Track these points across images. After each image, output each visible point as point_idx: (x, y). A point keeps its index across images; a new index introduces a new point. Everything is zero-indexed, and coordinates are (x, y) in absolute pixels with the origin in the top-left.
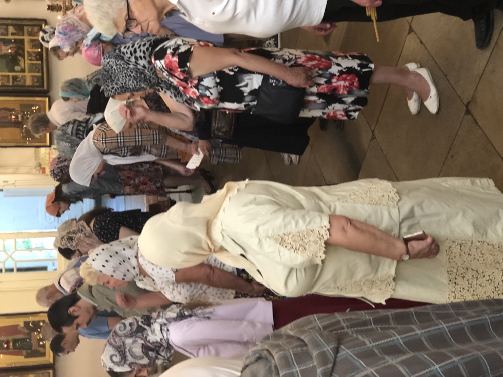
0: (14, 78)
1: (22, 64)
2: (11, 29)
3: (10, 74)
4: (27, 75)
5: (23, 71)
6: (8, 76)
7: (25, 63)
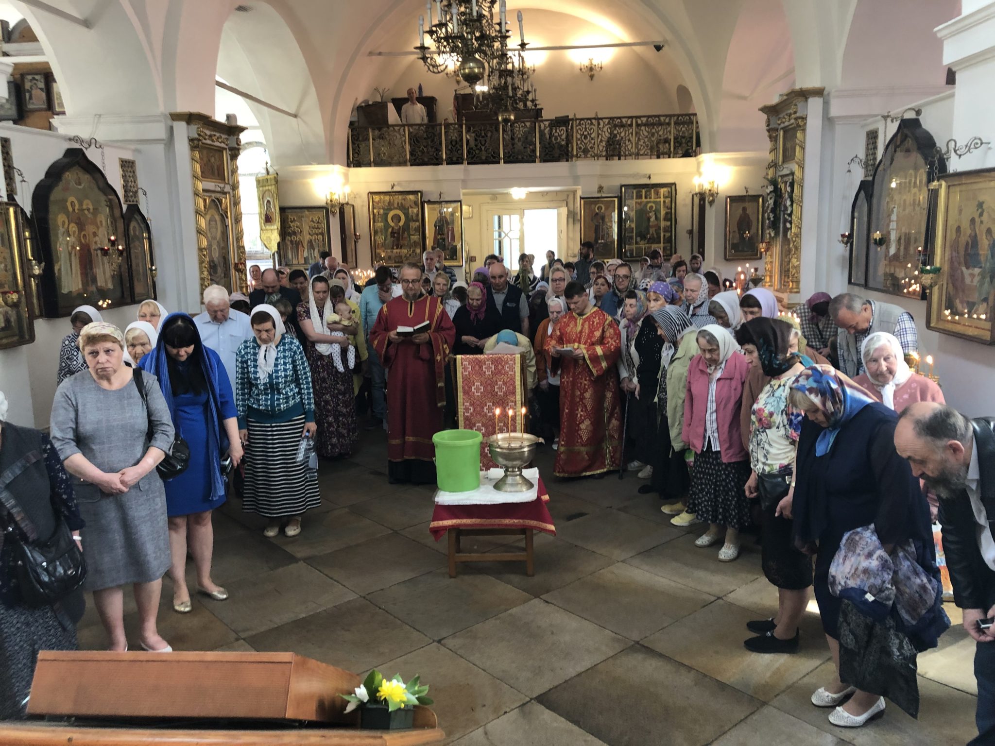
0: (631, 238)
1: (642, 242)
2: (668, 234)
3: (634, 234)
4: (634, 247)
5: (637, 243)
6: (633, 232)
7: (643, 245)
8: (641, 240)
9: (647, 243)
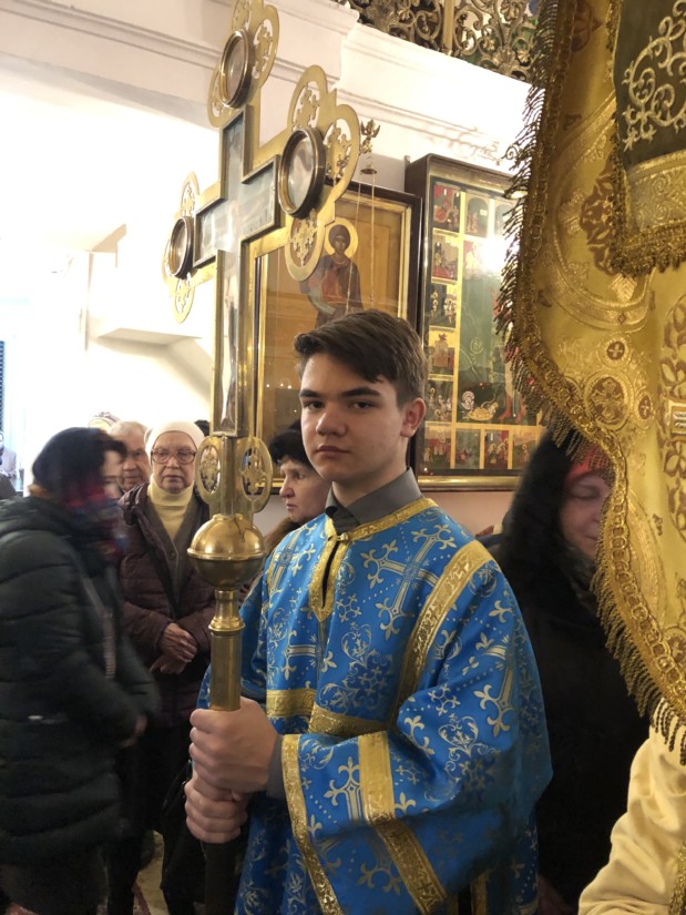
0: (442, 389)
4: (452, 428)
5: (461, 415)
6: (449, 372)
7: (481, 424)
8: (478, 402)
9: (495, 420)
